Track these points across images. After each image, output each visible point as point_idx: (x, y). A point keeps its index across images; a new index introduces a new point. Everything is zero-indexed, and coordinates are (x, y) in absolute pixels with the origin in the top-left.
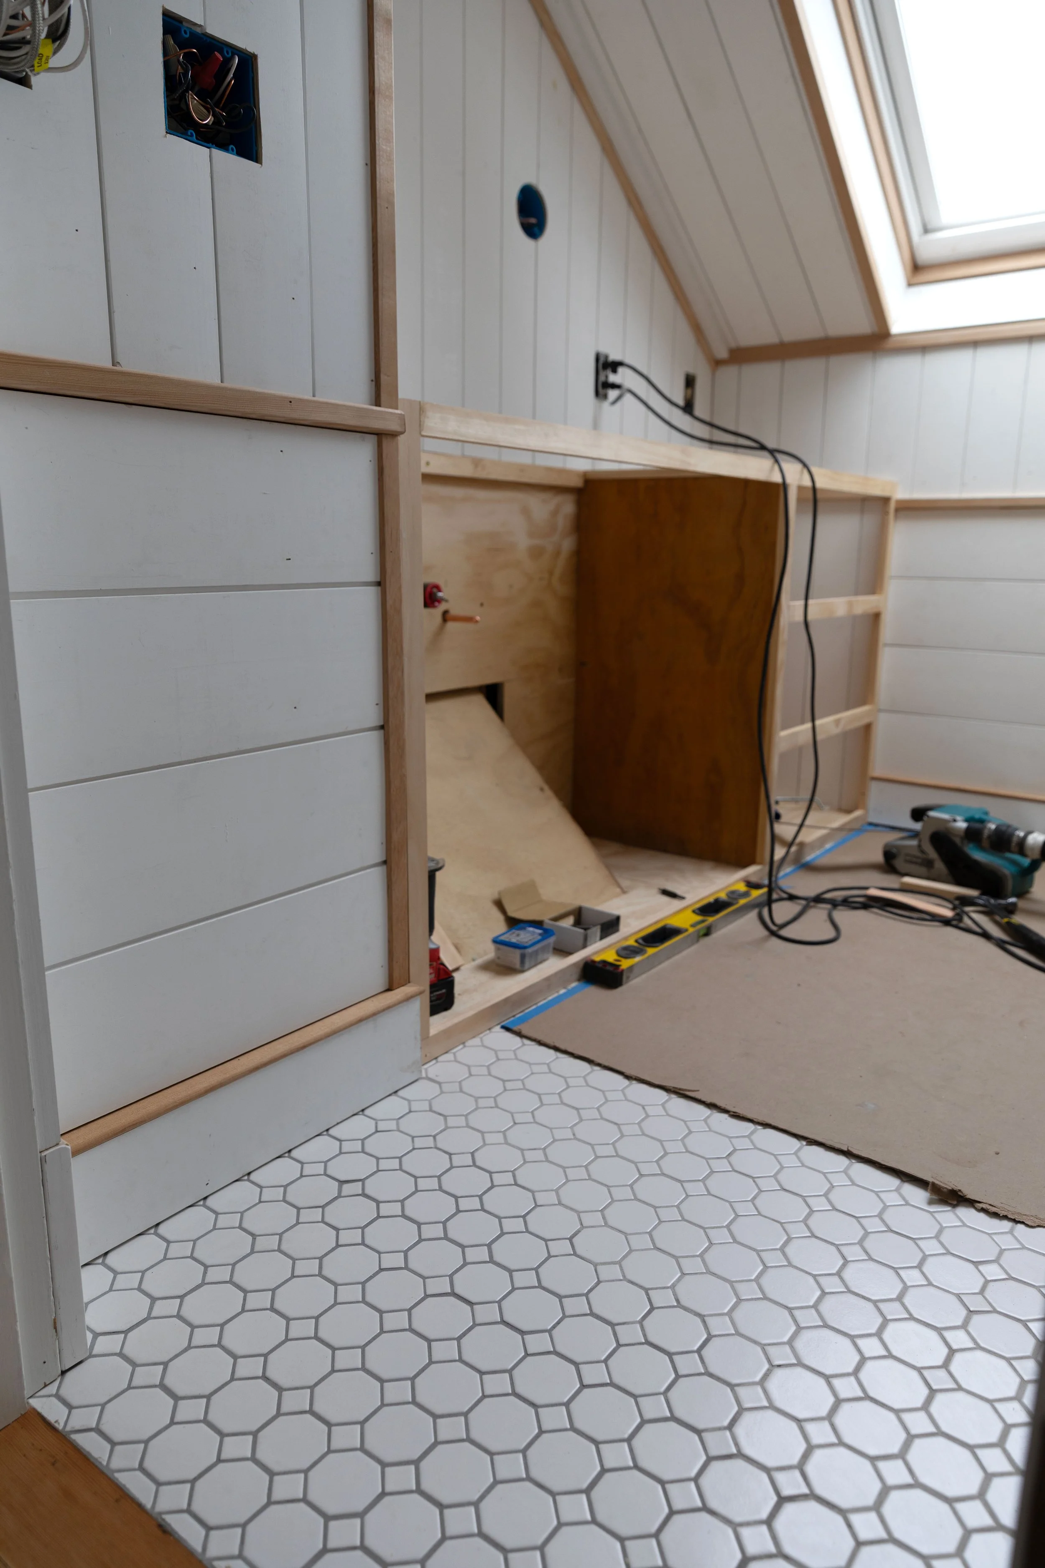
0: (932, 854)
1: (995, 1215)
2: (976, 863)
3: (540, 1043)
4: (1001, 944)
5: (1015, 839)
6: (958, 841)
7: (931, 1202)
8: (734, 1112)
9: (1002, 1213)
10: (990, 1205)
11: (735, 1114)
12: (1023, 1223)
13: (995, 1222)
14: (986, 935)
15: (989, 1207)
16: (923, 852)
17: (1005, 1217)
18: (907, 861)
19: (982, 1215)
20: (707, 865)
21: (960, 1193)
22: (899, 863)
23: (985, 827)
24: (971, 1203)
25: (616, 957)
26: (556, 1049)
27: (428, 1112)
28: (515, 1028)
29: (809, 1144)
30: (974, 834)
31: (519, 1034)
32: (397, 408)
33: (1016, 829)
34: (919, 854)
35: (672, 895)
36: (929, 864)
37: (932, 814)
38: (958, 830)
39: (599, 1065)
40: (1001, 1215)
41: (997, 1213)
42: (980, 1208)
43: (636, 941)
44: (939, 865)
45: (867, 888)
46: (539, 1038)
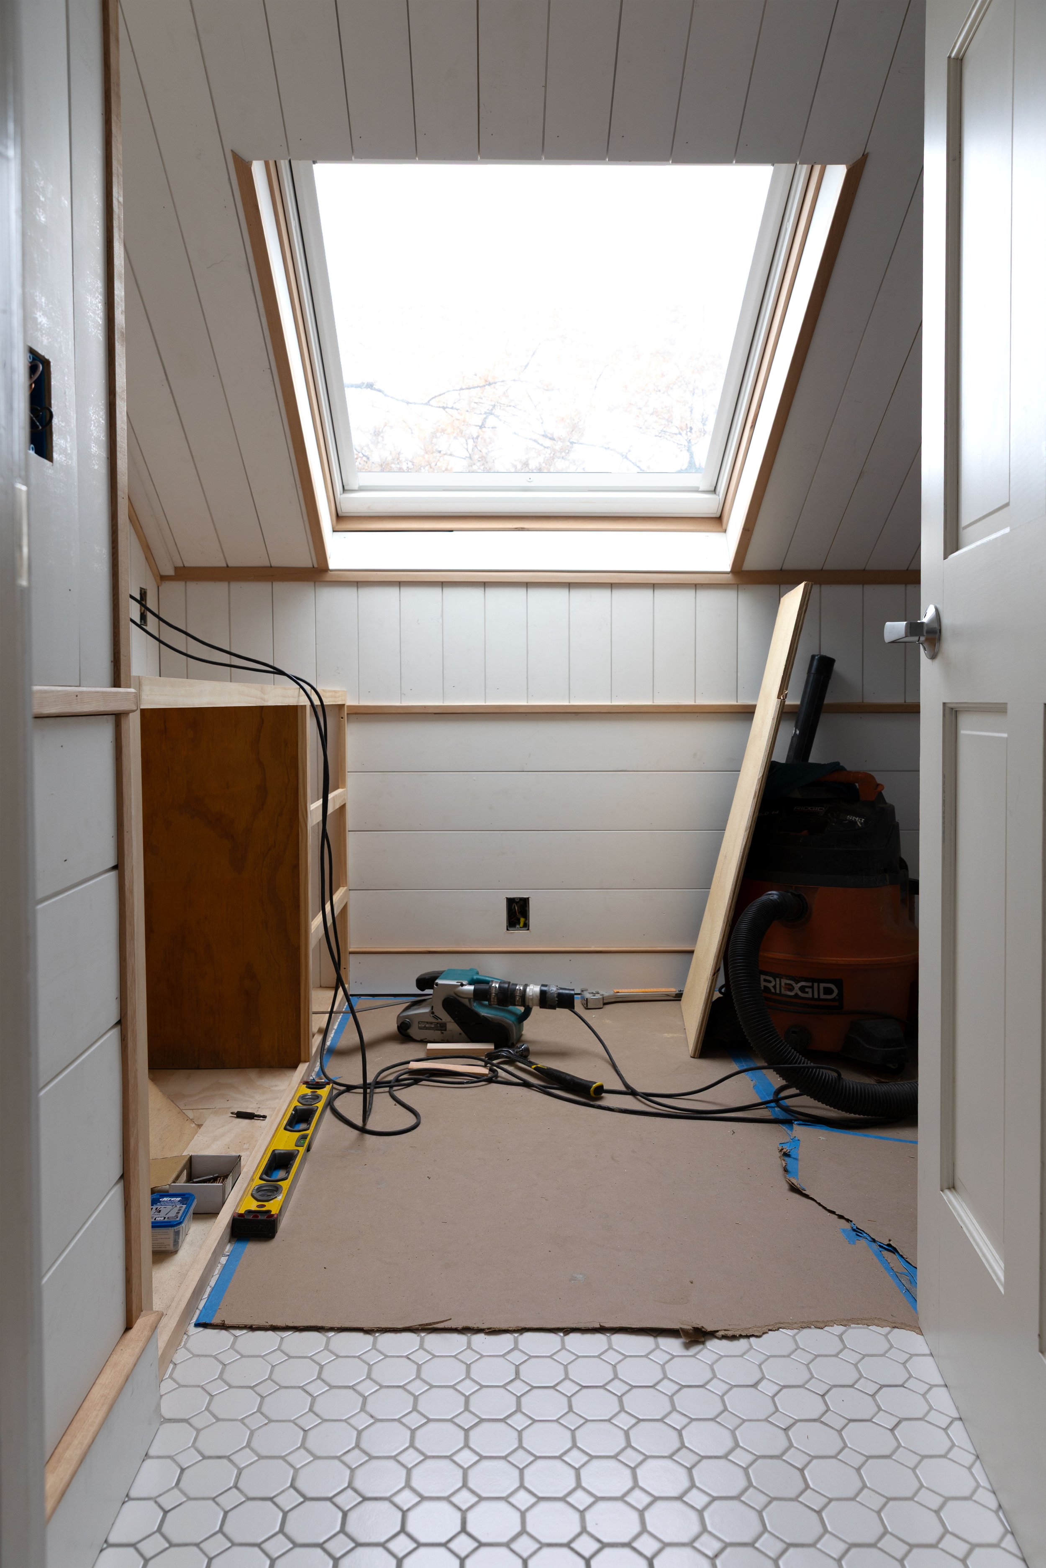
0: (445, 1017)
1: (733, 1338)
2: (485, 1019)
3: (252, 1328)
4: (543, 1090)
5: (518, 993)
6: (466, 1002)
7: (687, 1346)
8: (488, 1329)
9: (737, 1333)
10: (725, 1330)
11: (490, 1330)
12: (753, 1336)
13: (736, 1343)
14: (526, 1084)
15: (726, 1332)
16: (436, 1017)
17: (741, 1336)
18: (420, 1028)
19: (724, 1342)
20: (252, 1074)
21: (703, 1330)
22: (414, 1032)
23: (491, 987)
24: (712, 1334)
25: (256, 1203)
26: (274, 1328)
27: (202, 1461)
28: (216, 1320)
29: (566, 1333)
30: (482, 994)
31: (223, 1326)
32: (130, 687)
33: (516, 985)
34: (434, 1020)
35: (250, 1116)
36: (442, 1027)
37: (439, 981)
38: (468, 992)
39: (332, 1329)
40: (738, 1336)
41: (734, 1335)
42: (721, 1336)
43: (261, 1178)
44: (453, 1027)
45: (408, 1062)
46: (249, 1322)
